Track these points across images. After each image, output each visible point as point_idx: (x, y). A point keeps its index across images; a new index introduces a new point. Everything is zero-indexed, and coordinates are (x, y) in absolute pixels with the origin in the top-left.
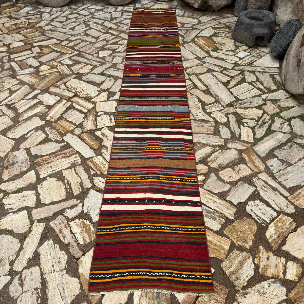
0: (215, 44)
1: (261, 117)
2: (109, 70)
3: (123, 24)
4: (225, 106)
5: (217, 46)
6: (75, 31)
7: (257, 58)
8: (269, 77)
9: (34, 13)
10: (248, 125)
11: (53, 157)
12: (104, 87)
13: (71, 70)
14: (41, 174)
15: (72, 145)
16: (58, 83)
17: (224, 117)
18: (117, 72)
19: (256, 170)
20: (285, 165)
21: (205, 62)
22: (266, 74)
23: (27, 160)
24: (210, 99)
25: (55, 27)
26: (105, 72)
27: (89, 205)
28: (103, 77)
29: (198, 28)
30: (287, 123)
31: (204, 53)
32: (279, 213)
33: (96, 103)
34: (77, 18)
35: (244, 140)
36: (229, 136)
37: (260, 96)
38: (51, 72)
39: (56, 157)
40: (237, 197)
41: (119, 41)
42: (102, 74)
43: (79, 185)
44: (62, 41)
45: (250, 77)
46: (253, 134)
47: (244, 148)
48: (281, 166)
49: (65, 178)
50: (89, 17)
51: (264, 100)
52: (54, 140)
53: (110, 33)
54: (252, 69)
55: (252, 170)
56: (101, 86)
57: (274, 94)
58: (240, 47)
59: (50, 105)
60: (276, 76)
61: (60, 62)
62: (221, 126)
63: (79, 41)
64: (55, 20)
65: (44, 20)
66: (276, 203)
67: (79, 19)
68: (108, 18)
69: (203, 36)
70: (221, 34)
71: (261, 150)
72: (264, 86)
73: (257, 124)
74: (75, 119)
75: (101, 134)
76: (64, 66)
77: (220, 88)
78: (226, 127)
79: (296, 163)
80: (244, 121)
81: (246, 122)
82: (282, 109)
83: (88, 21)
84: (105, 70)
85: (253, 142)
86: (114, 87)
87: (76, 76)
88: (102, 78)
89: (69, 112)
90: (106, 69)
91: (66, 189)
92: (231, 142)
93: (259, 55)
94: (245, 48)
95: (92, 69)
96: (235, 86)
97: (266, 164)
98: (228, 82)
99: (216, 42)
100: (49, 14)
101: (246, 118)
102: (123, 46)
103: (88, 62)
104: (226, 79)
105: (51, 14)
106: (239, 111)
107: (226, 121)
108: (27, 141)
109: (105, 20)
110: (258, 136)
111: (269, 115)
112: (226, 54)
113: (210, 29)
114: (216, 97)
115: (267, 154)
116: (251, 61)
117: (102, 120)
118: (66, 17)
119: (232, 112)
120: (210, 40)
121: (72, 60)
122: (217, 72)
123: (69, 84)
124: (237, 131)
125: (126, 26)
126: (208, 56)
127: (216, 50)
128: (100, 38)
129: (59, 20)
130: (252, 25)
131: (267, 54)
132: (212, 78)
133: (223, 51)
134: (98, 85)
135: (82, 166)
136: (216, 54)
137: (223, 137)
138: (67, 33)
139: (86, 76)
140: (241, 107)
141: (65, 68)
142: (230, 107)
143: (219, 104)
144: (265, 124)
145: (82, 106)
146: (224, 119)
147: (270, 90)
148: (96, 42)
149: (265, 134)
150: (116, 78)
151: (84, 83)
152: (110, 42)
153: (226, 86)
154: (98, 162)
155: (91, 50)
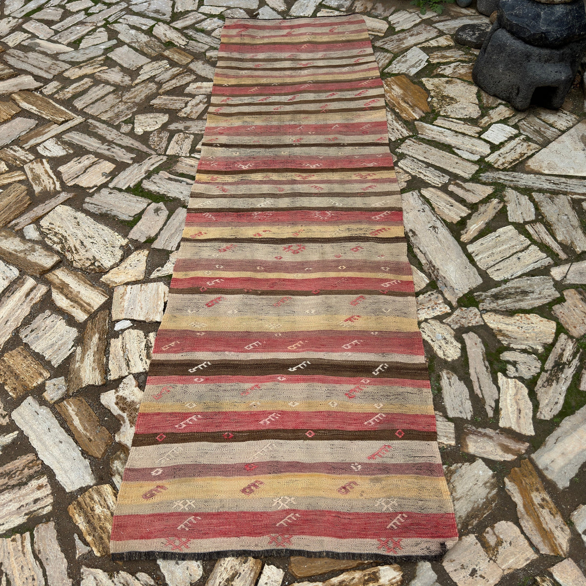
0: (429, 99)
2: (155, 178)
3: (202, 31)
4: (454, 303)
5: (435, 105)
6: (82, 51)
7: (537, 146)
8: (569, 208)
10: (517, 370)
12: (139, 232)
13: (59, 175)
15: (35, 443)
16: (21, 220)
17: (453, 340)
18: (177, 184)
19: (545, 550)
21: (402, 156)
22: (562, 200)
25: (34, 36)
26: (147, 185)
28: (140, 199)
29: (386, 47)
31: (400, 128)
33: (113, 288)
34: (90, 11)
35: (508, 426)
36: (467, 410)
37: (544, 271)
38: (6, 182)
41: (187, 84)
42: (137, 190)
44: (46, 81)
45: (519, 208)
46: (530, 404)
47: (509, 457)
49: (3, 568)
50: (119, 8)
51: (560, 286)
53: (167, 58)
54: (526, 180)
55: (537, 551)
56: (132, 231)
58: (493, 108)
61: (33, 150)
62: (444, 374)
63: (88, 82)
64: (35, 16)
65: (9, 16)
67: (93, 14)
68: (164, 15)
69: (399, 74)
70: (443, 67)
71: (556, 467)
72: (556, 240)
73: (543, 369)
74: (52, 346)
75: (115, 400)
76: (42, 163)
77: (440, 241)
78: (460, 379)
80: (507, 356)
81: (511, 359)
83: (116, 22)
84: (145, 178)
85: (533, 433)
86: (165, 234)
87: (70, 195)
88: (137, 204)
89: (38, 321)
90: (149, 175)
92: (473, 433)
93: (543, 136)
94: (503, 111)
95: (113, 175)
96: (482, 234)
97: (570, 524)
98: (463, 223)
99: (432, 94)
101: (512, 346)
102: (198, 99)
103: (103, 149)
104: (456, 213)
106: (494, 322)
107: (459, 355)
109: (158, 20)
110: (546, 414)
111: (571, 337)
112: (456, 132)
113: (416, 50)
114: (430, 271)
115: (572, 481)
116: (522, 155)
117: (124, 348)
118: (63, 7)
119: (474, 323)
120: (417, 87)
121: (64, 143)
122: (434, 187)
123: (48, 224)
124: (488, 392)
125: (207, 39)
126: (410, 136)
127: (431, 116)
128: (140, 73)
129: (45, 15)
130: (528, 56)
131: (563, 132)
132: (420, 208)
133: (449, 121)
134: (124, 226)
135: (52, 524)
136: (430, 131)
137: (451, 414)
138: (61, 57)
139: (96, 196)
140: (498, 308)
141: (43, 171)
142: (468, 307)
143: (440, 295)
144: (562, 370)
145: (75, 300)
146: (452, 349)
147: (574, 252)
148: (132, 87)
149: (564, 406)
150: (173, 204)
151: (88, 219)
152: (167, 87)
153: (457, 237)
154: (98, 510)
155: (116, 110)
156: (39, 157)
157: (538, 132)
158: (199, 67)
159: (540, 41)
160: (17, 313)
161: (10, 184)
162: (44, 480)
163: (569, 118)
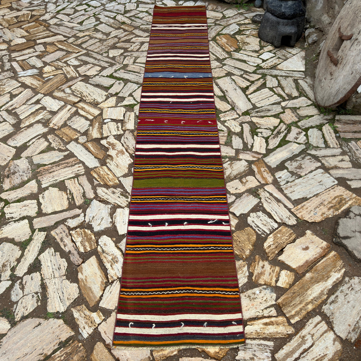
0: (238, 44)
1: (277, 126)
2: (118, 72)
3: (138, 18)
4: (240, 114)
5: (240, 46)
6: (84, 26)
7: (283, 60)
8: (292, 82)
9: (38, 4)
10: (262, 135)
11: (56, 166)
12: (112, 91)
13: (77, 71)
14: (43, 183)
15: (76, 154)
16: (63, 86)
17: (238, 126)
18: (128, 75)
19: (263, 182)
20: (294, 177)
21: (225, 65)
22: (290, 79)
23: (28, 169)
24: (225, 107)
25: (62, 20)
26: (115, 74)
27: (91, 215)
28: (112, 79)
29: (221, 24)
30: (304, 133)
31: (224, 54)
32: (280, 224)
33: (103, 109)
34: (87, 10)
35: (256, 151)
36: (241, 146)
37: (279, 103)
38: (55, 74)
39: (59, 166)
40: (240, 208)
41: (132, 38)
42: (111, 76)
43: (81, 195)
44: (69, 38)
45: (271, 82)
46: (265, 144)
47: (255, 159)
48: (290, 178)
49: (67, 188)
50: (100, 8)
51: (283, 108)
52: (56, 148)
53: (123, 29)
54: (275, 72)
55: (260, 182)
56: (109, 90)
57: (295, 101)
58: (265, 47)
59: (54, 110)
60: (299, 81)
61: (66, 62)
62: (234, 136)
63: (87, 38)
64: (61, 12)
65: (49, 12)
66: (279, 215)
68: (121, 11)
69: (226, 34)
70: (245, 31)
71: (272, 162)
72: (285, 93)
73: (272, 134)
74: (80, 126)
75: (106, 142)
76: (70, 67)
77: (237, 94)
78: (239, 138)
79: (306, 175)
80: (259, 130)
82: (301, 118)
83: (99, 14)
84: (114, 72)
85: (265, 153)
86: (123, 91)
87: (83, 78)
88: (111, 81)
89: (74, 118)
90: (116, 71)
91: (68, 199)
92: (242, 153)
93: (286, 57)
94: (271, 48)
95: (100, 71)
96: (255, 91)
97: (274, 176)
98: (247, 88)
99: (240, 41)
100: (55, 5)
101: (261, 127)
102: (136, 44)
103: (96, 62)
104: (244, 84)
105: (58, 4)
106: (255, 120)
107: (240, 130)
108: (28, 149)
109: (118, 13)
110: (271, 147)
111: (285, 124)
112: (249, 55)
113: (234, 25)
114: (232, 104)
115: (277, 166)
116: (275, 64)
117: (108, 127)
118: (74, 8)
119: (247, 120)
120: (233, 39)
121: (79, 60)
122: (237, 75)
123: (75, 88)
124: (249, 141)
125: (141, 21)
126: (228, 57)
127: (238, 50)
128: (111, 34)
129: (66, 12)
130: (278, 23)
131: (294, 55)
132: (230, 82)
133: (245, 51)
134: (106, 89)
135: (85, 176)
136: (237, 55)
137: (234, 148)
138: (74, 28)
139: (94, 78)
140: (257, 115)
141: (71, 70)
142: (246, 115)
143: (235, 112)
144: (280, 134)
145: (88, 112)
146: (238, 129)
147: (292, 97)
148: (107, 40)
149: (278, 145)
150: (126, 81)
151: (91, 86)
152: (123, 39)
153: (245, 92)
154: (102, 173)
155: (101, 48)
156: (68, 65)
157: (284, 56)
158: (137, 32)
159: (282, 16)
160: (65, 116)
161: (57, 74)
162: (81, 165)
163: (298, 50)
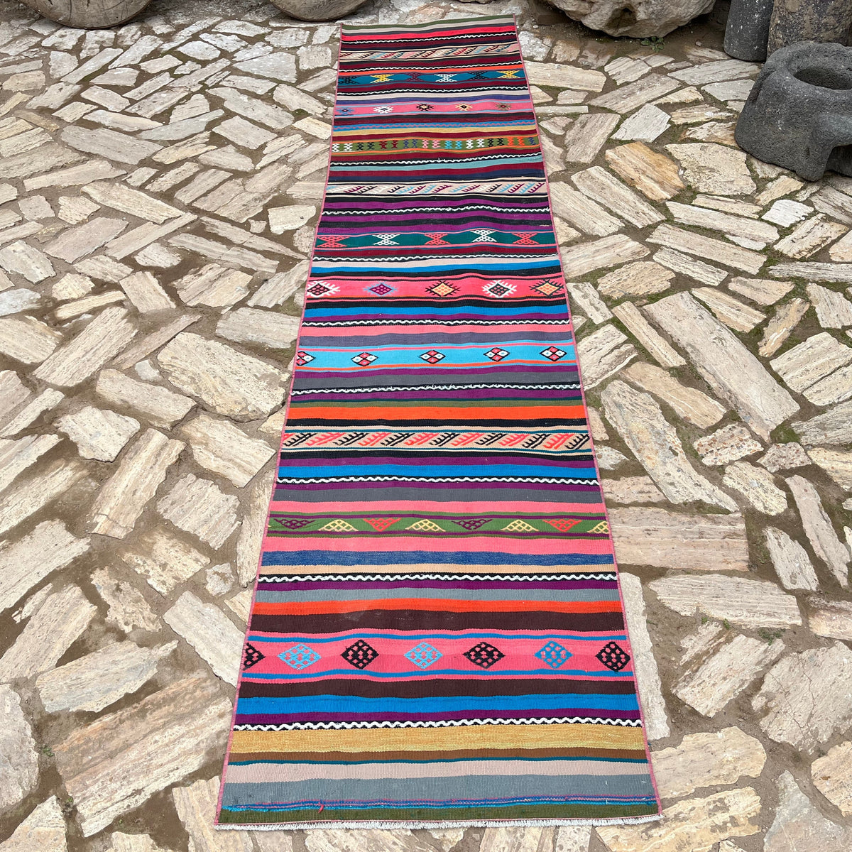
0: (681, 172)
4: (766, 439)
5: (690, 179)
6: (175, 127)
7: (844, 227)
9: (20, 54)
11: (131, 717)
13: (173, 293)
14: (86, 813)
15: (205, 655)
16: (129, 355)
17: (773, 487)
21: (656, 248)
24: (705, 408)
25: (100, 108)
28: (295, 319)
29: (607, 106)
31: (646, 210)
34: (177, 72)
36: (809, 581)
38: (97, 304)
39: (144, 719)
42: (290, 307)
44: (130, 168)
45: (833, 309)
49: (187, 829)
50: (218, 66)
52: (128, 630)
53: (299, 131)
54: (833, 272)
58: (772, 180)
59: (106, 457)
61: (129, 260)
62: (770, 534)
63: (190, 168)
65: (59, 81)
67: (183, 75)
68: (286, 74)
69: (632, 141)
70: (692, 129)
74: (206, 522)
76: (146, 277)
77: (732, 357)
78: (793, 538)
84: (298, 291)
87: (194, 319)
88: (293, 326)
89: (179, 489)
92: (825, 608)
93: (848, 214)
94: (790, 184)
96: (787, 345)
98: (758, 332)
99: (684, 164)
100: (75, 58)
103: (230, 255)
104: (748, 320)
106: (825, 460)
107: (786, 506)
108: (20, 640)
109: (279, 82)
112: (726, 213)
113: (652, 108)
114: (726, 397)
116: (824, 239)
118: (136, 67)
119: (798, 463)
120: (661, 156)
121: (172, 249)
122: (709, 286)
123: (170, 359)
124: (834, 553)
126: (662, 221)
127: (687, 194)
128: (264, 152)
129: (112, 79)
132: (697, 314)
133: (713, 199)
134: (280, 357)
136: (689, 213)
137: (788, 587)
138: (145, 135)
139: (232, 317)
140: (827, 442)
141: (149, 289)
142: (786, 442)
143: (744, 429)
145: (227, 457)
146: (775, 499)
148: (255, 172)
151: (226, 349)
152: (307, 169)
153: (754, 350)
155: (240, 203)
156: (139, 269)
157: (841, 209)
160: (147, 480)
161: (103, 307)
162: (227, 704)
